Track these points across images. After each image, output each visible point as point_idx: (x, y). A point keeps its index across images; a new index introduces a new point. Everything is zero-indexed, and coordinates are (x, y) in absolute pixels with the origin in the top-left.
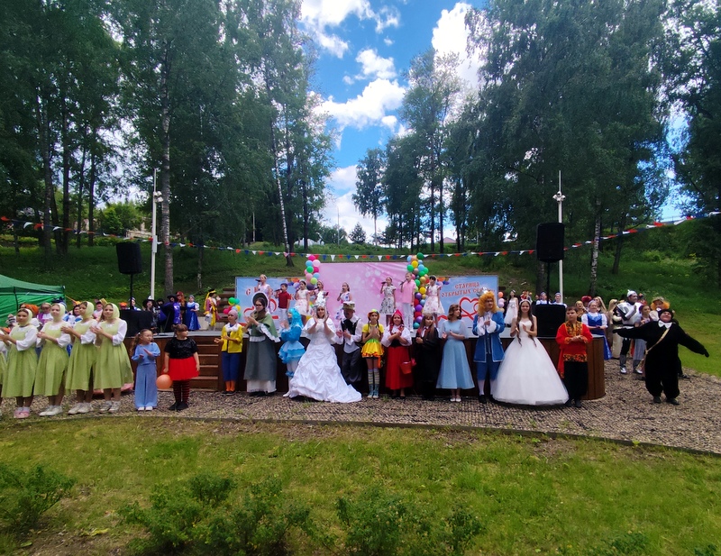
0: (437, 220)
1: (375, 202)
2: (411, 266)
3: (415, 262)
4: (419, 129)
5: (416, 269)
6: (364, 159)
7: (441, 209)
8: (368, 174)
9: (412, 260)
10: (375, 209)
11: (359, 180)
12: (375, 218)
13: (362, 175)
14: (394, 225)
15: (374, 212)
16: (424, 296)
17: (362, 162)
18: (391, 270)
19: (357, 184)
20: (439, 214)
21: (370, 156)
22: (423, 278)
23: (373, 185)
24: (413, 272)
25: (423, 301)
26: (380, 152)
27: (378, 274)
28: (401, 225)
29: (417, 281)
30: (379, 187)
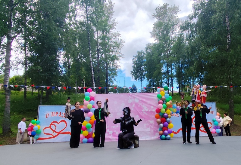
0: (170, 81)
1: (142, 74)
2: (160, 95)
3: (162, 92)
4: (160, 40)
5: (163, 97)
6: (136, 56)
7: (172, 76)
8: (138, 62)
9: (161, 91)
10: (141, 77)
11: (134, 65)
12: (141, 81)
13: (135, 63)
14: (150, 84)
15: (141, 79)
16: (169, 115)
17: (135, 57)
18: (146, 98)
19: (133, 66)
20: (171, 79)
21: (139, 54)
22: (168, 103)
23: (140, 67)
24: (161, 99)
25: (168, 119)
26: (143, 53)
27: (137, 101)
28: (153, 84)
29: (164, 105)
30: (143, 68)
